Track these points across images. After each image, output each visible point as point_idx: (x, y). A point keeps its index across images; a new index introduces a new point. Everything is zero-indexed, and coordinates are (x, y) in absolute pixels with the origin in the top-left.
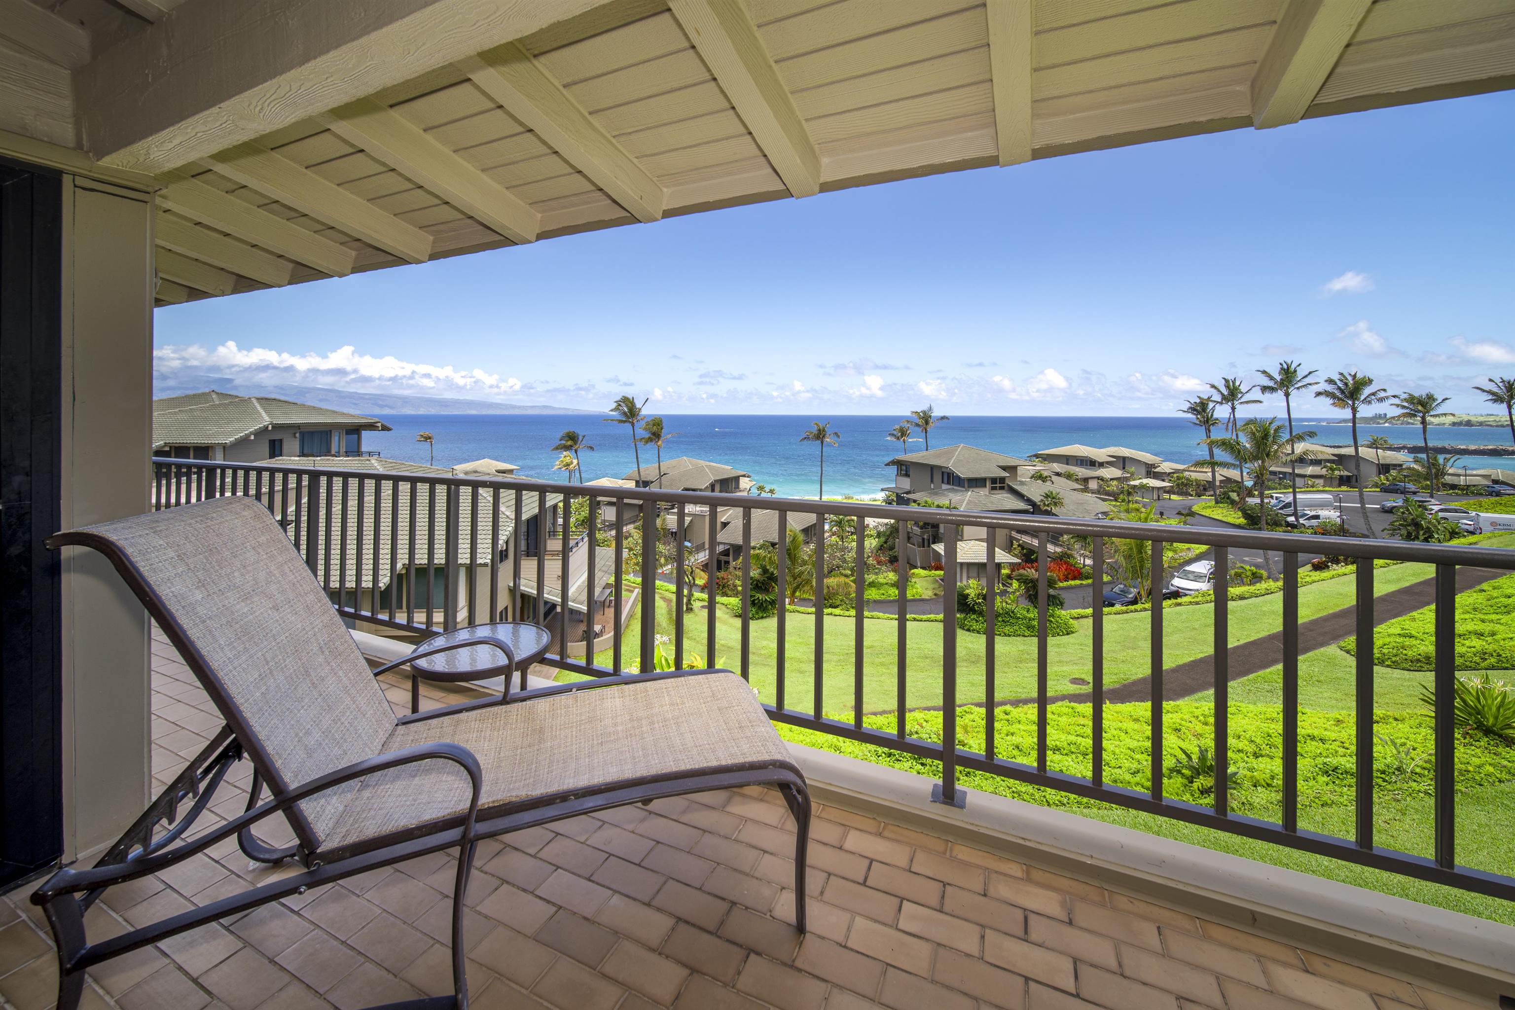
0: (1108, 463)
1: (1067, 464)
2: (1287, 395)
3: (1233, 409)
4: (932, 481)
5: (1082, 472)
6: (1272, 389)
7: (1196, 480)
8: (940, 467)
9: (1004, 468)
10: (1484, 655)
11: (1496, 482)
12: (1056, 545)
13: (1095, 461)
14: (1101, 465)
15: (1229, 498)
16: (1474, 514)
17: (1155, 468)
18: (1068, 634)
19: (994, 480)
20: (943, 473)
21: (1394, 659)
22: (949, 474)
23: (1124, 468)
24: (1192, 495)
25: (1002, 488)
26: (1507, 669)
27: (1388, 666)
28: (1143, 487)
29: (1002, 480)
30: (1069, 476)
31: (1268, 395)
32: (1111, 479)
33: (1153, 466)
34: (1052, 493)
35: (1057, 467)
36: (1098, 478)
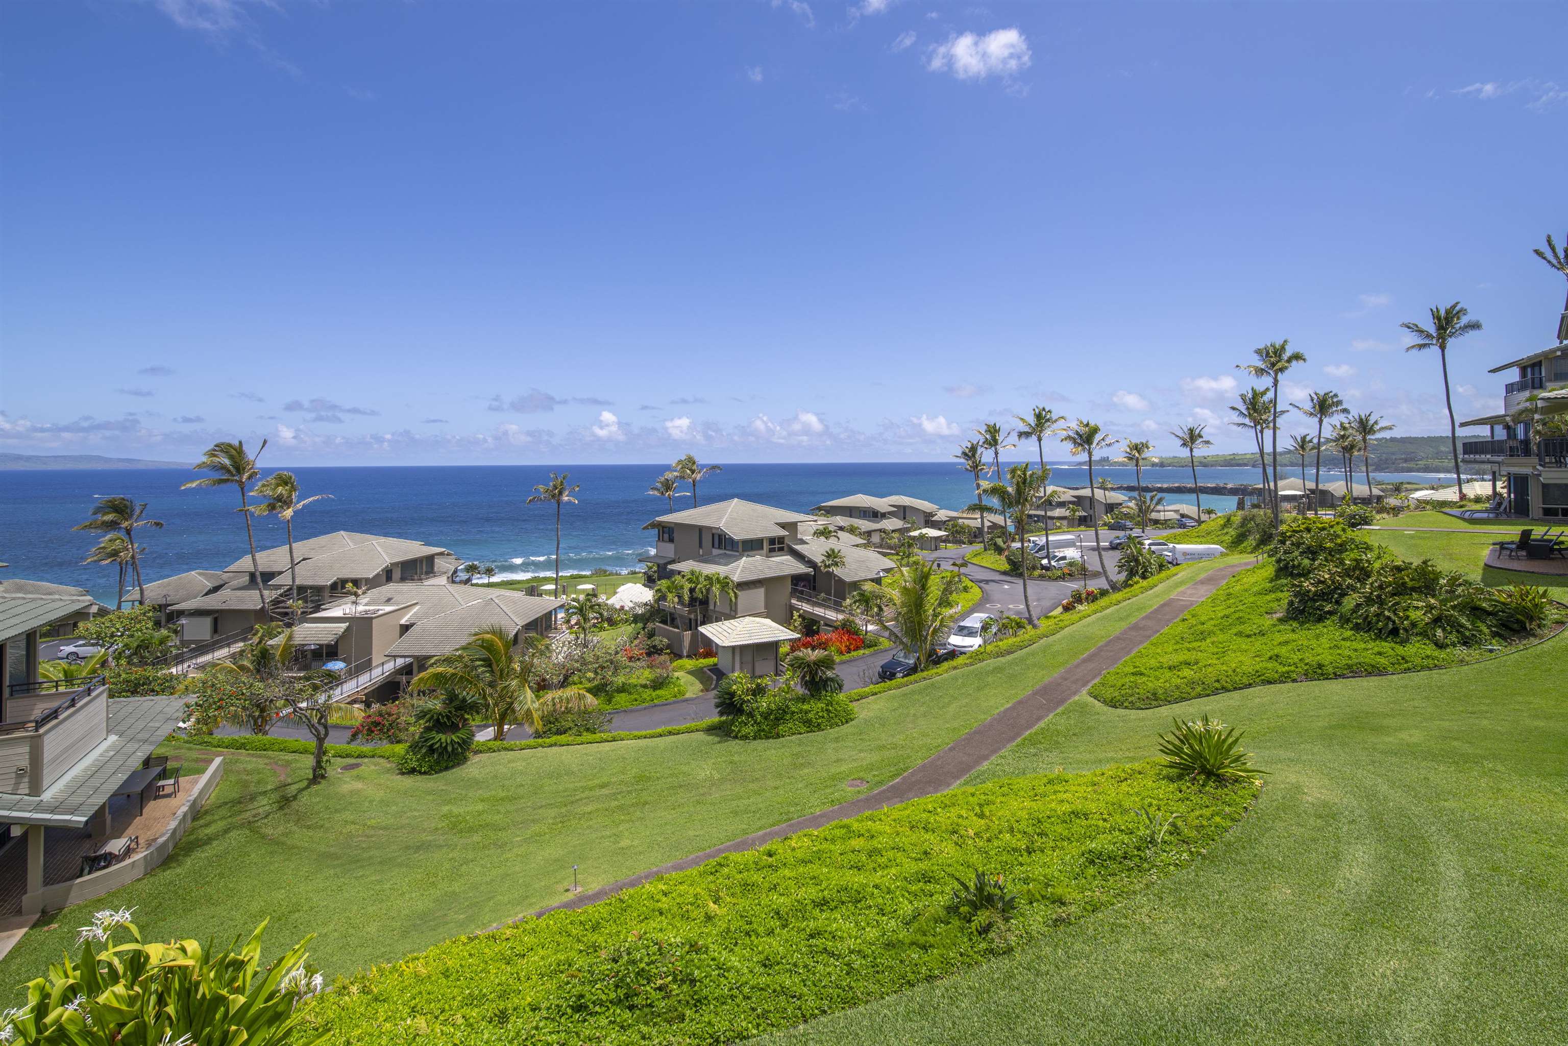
0: (889, 513)
1: (851, 516)
2: (1040, 440)
3: (996, 453)
4: (701, 546)
5: (865, 525)
6: (1027, 435)
7: (969, 526)
8: (710, 528)
9: (783, 526)
10: (1192, 683)
11: (1183, 516)
12: (838, 611)
13: (878, 512)
14: (884, 515)
15: (995, 544)
16: (1171, 546)
17: (933, 516)
18: (847, 722)
19: (772, 541)
20: (713, 535)
21: (1130, 699)
22: (720, 536)
23: (905, 518)
24: (964, 543)
25: (781, 549)
26: (1208, 695)
27: (1126, 708)
28: (922, 537)
29: (781, 540)
30: (852, 530)
31: (1023, 440)
32: (893, 531)
33: (932, 515)
34: (833, 551)
35: (841, 520)
36: (880, 530)
